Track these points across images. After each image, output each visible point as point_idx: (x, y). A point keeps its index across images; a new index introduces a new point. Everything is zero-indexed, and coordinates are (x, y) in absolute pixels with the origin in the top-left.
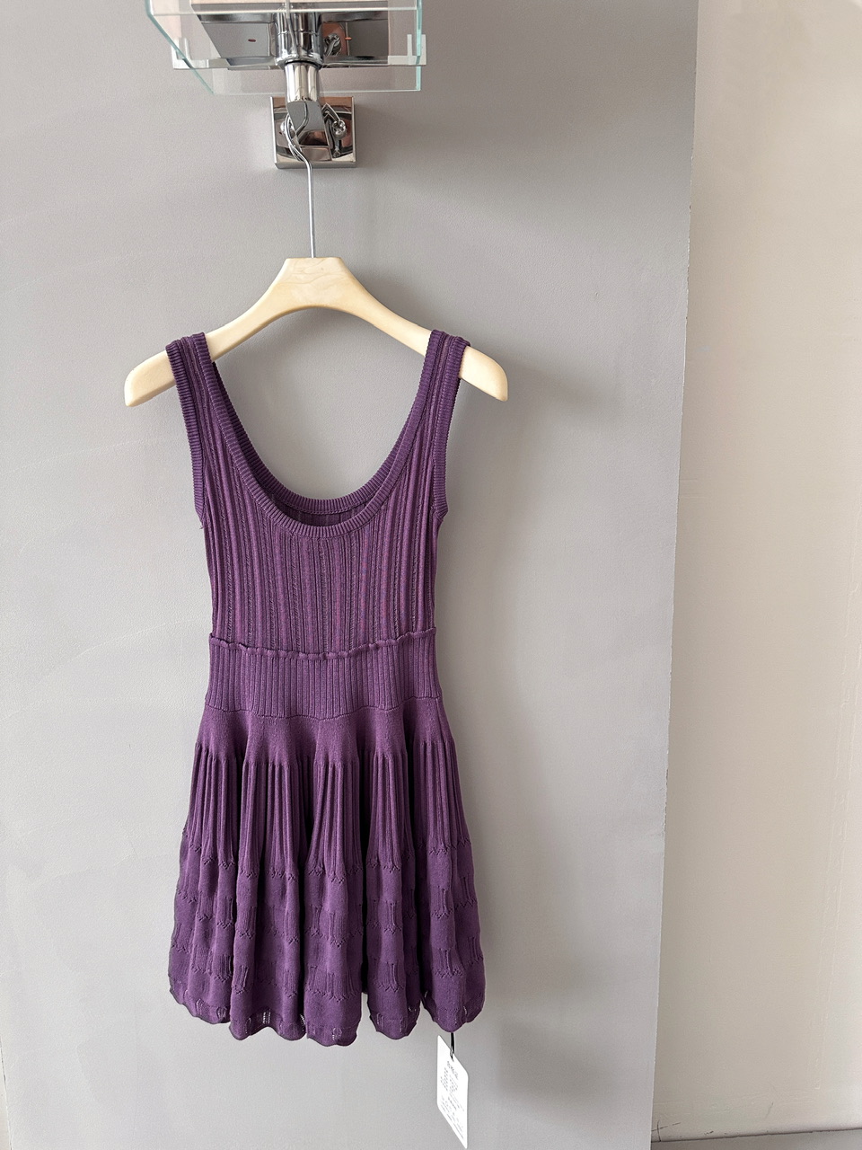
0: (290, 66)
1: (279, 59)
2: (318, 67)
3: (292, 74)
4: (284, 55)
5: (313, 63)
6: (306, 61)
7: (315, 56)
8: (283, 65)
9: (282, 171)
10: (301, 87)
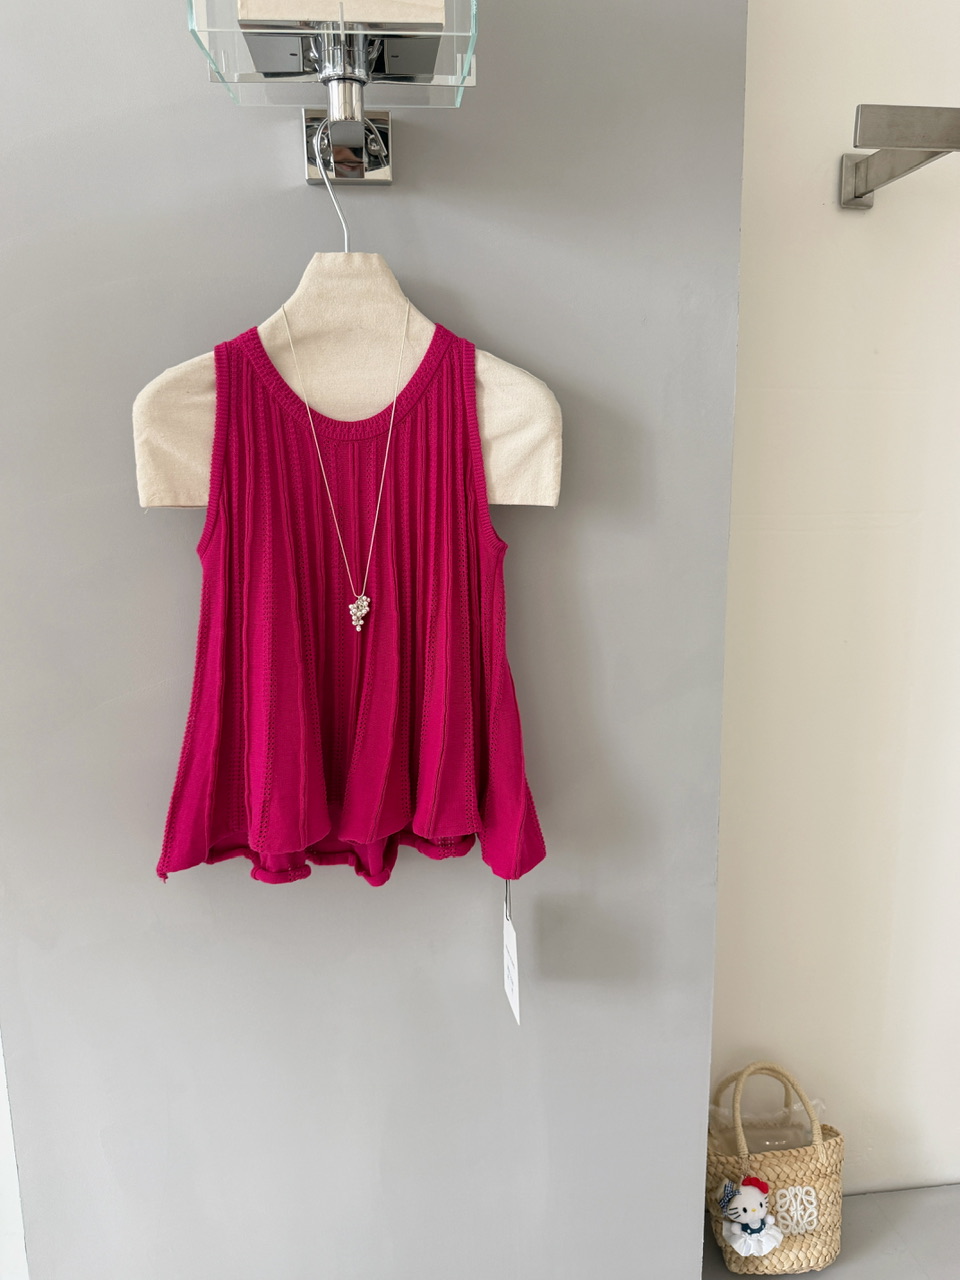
0: (334, 84)
1: (320, 76)
2: (362, 83)
3: (336, 90)
4: (329, 70)
6: (351, 78)
7: (360, 73)
8: (326, 81)
9: (313, 187)
10: (345, 103)
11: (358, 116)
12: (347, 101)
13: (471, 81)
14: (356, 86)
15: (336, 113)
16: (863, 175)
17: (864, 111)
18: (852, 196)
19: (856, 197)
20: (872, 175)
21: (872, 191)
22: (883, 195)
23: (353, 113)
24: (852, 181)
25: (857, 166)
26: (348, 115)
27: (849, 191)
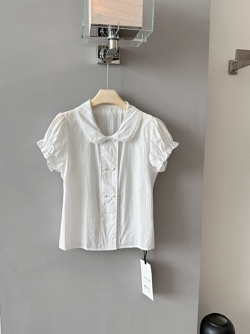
0: (111, 40)
1: (108, 38)
3: (111, 41)
4: (110, 37)
5: (117, 39)
6: (115, 39)
8: (109, 39)
9: (99, 65)
10: (113, 45)
11: (117, 48)
12: (114, 44)
13: (145, 41)
14: (116, 41)
15: (111, 47)
16: (235, 66)
17: (238, 51)
18: (232, 71)
19: (233, 71)
20: (237, 66)
21: (238, 70)
23: (115, 47)
24: (232, 67)
25: (234, 63)
26: (114, 47)
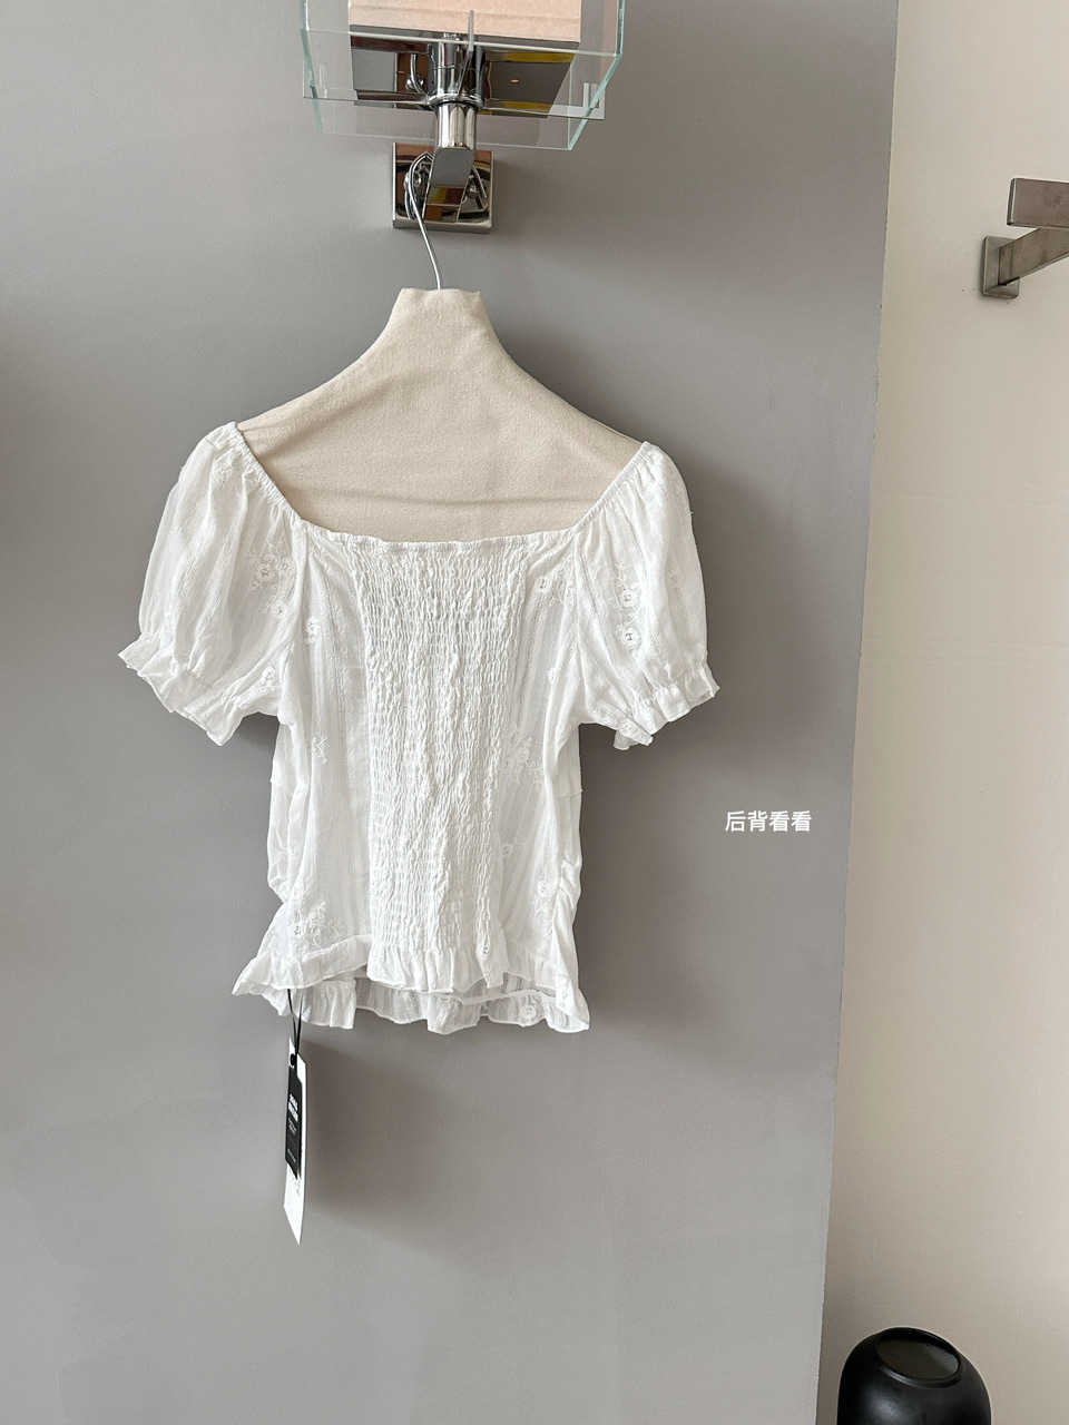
0: (445, 107)
1: (432, 98)
2: (476, 110)
3: (447, 116)
4: (440, 94)
5: (473, 107)
6: (465, 102)
7: (478, 99)
8: (440, 103)
9: (400, 231)
10: (456, 135)
11: (471, 147)
12: (460, 129)
14: (471, 112)
15: (446, 140)
16: (1008, 260)
17: (1020, 186)
18: (995, 283)
19: (1000, 284)
20: (1018, 261)
21: (1018, 278)
22: (1028, 284)
23: (464, 140)
24: (995, 266)
25: (1001, 251)
26: (459, 142)
27: (991, 278)
